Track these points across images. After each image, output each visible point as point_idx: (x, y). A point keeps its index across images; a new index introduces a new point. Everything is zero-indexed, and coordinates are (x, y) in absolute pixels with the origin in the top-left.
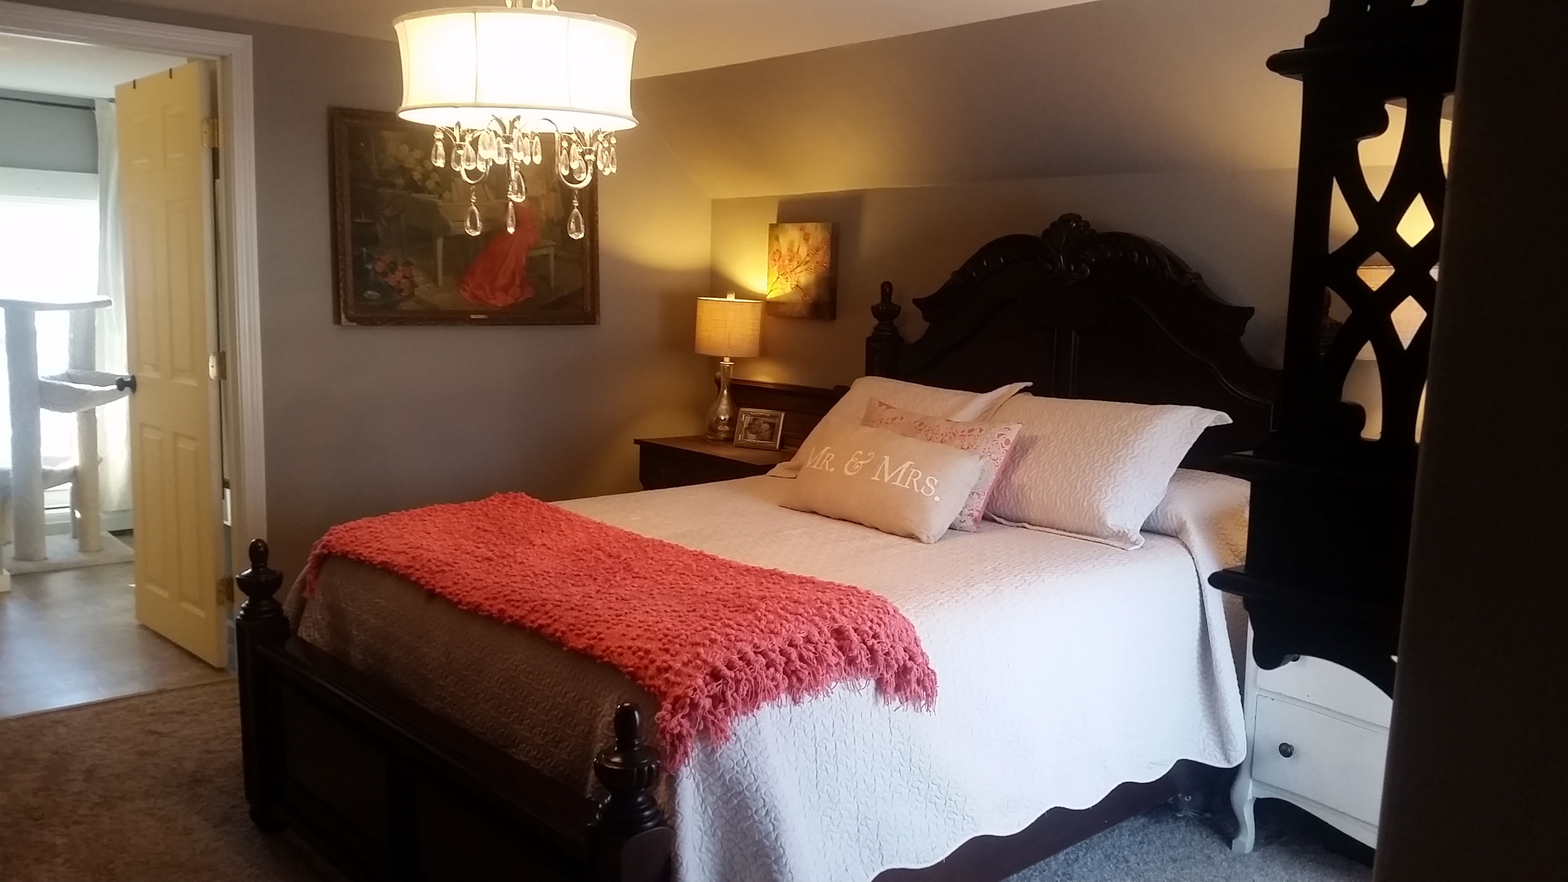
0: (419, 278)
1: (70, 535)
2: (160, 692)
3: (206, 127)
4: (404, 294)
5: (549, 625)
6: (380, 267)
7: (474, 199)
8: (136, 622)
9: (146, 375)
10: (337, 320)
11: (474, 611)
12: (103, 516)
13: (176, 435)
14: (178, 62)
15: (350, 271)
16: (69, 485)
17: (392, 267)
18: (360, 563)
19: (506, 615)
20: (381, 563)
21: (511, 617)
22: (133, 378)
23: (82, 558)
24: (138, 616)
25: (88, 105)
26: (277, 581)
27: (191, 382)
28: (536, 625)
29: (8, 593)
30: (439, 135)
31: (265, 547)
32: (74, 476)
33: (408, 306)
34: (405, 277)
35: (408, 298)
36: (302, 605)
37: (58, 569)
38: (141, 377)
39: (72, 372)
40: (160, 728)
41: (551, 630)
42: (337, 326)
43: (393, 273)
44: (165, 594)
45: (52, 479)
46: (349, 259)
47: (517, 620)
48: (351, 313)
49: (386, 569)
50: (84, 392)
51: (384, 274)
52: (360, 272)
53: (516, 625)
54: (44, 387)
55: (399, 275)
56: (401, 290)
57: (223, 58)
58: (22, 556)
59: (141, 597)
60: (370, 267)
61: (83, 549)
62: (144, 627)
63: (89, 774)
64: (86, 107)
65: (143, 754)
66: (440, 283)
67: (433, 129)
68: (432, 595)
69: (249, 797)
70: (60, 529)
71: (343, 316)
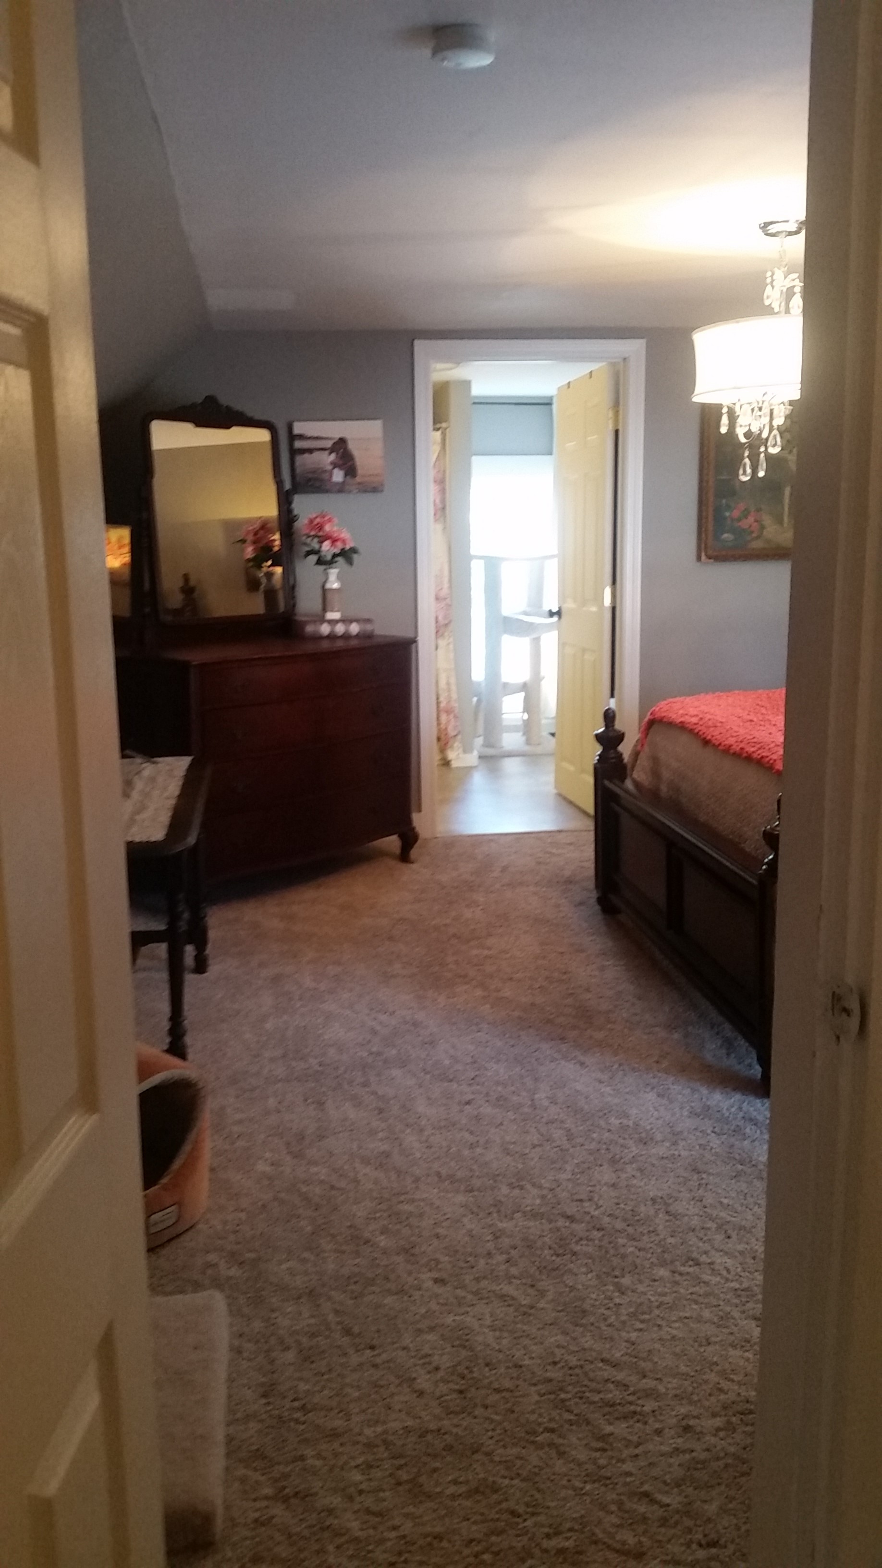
0: (767, 520)
1: (521, 734)
2: (560, 831)
3: (611, 414)
4: (754, 535)
5: (767, 757)
6: (736, 513)
7: (747, 453)
8: (554, 791)
9: (569, 605)
10: (699, 558)
11: (727, 751)
12: (544, 721)
13: (584, 650)
14: (594, 366)
15: (711, 518)
16: (523, 694)
17: (746, 514)
18: (671, 724)
19: (745, 751)
20: (681, 722)
21: (747, 752)
22: (560, 608)
23: (527, 748)
24: (556, 787)
25: (548, 402)
26: (620, 737)
27: (594, 609)
28: (759, 757)
29: (475, 767)
30: (725, 410)
31: (614, 712)
32: (524, 687)
33: (757, 545)
34: (756, 521)
35: (758, 537)
36: (636, 755)
37: (510, 755)
38: (565, 607)
39: (528, 609)
40: (554, 851)
41: (767, 759)
42: (699, 564)
43: (746, 518)
44: (572, 768)
45: (509, 689)
46: (711, 510)
47: (750, 754)
48: (710, 552)
49: (682, 727)
50: (532, 624)
51: (739, 520)
52: (719, 520)
53: (749, 758)
54: (506, 620)
55: (751, 519)
56: (752, 532)
57: (625, 359)
58: (488, 744)
59: (558, 771)
60: (727, 514)
61: (528, 742)
62: (560, 795)
63: (504, 869)
64: (547, 403)
65: (539, 863)
66: (785, 525)
67: (720, 406)
68: (706, 742)
69: (597, 887)
70: (513, 729)
71: (703, 554)
